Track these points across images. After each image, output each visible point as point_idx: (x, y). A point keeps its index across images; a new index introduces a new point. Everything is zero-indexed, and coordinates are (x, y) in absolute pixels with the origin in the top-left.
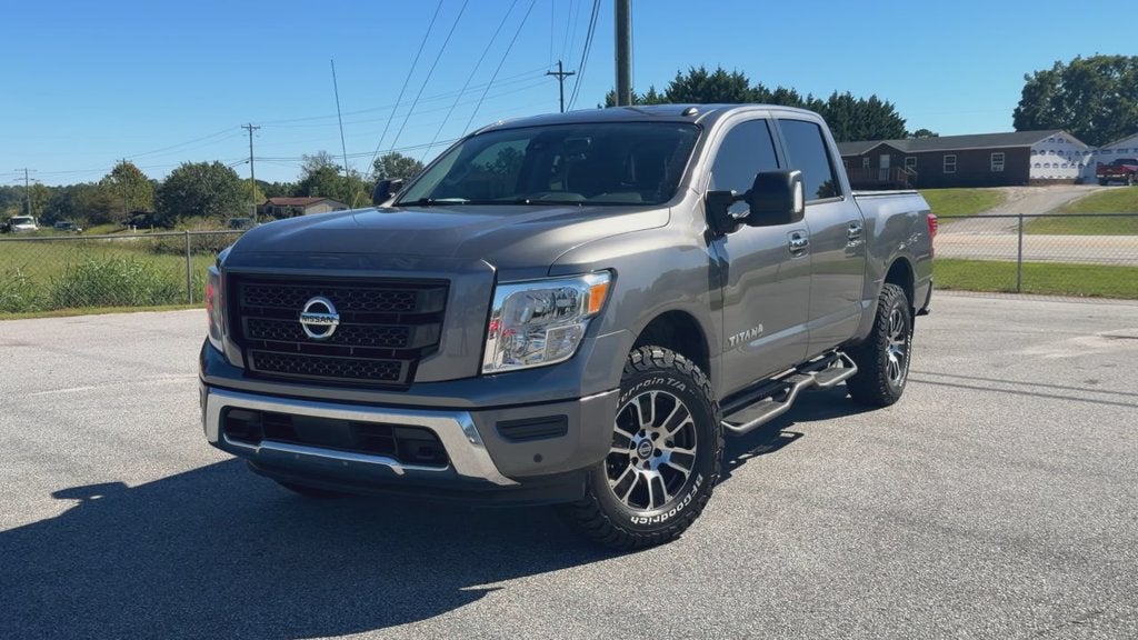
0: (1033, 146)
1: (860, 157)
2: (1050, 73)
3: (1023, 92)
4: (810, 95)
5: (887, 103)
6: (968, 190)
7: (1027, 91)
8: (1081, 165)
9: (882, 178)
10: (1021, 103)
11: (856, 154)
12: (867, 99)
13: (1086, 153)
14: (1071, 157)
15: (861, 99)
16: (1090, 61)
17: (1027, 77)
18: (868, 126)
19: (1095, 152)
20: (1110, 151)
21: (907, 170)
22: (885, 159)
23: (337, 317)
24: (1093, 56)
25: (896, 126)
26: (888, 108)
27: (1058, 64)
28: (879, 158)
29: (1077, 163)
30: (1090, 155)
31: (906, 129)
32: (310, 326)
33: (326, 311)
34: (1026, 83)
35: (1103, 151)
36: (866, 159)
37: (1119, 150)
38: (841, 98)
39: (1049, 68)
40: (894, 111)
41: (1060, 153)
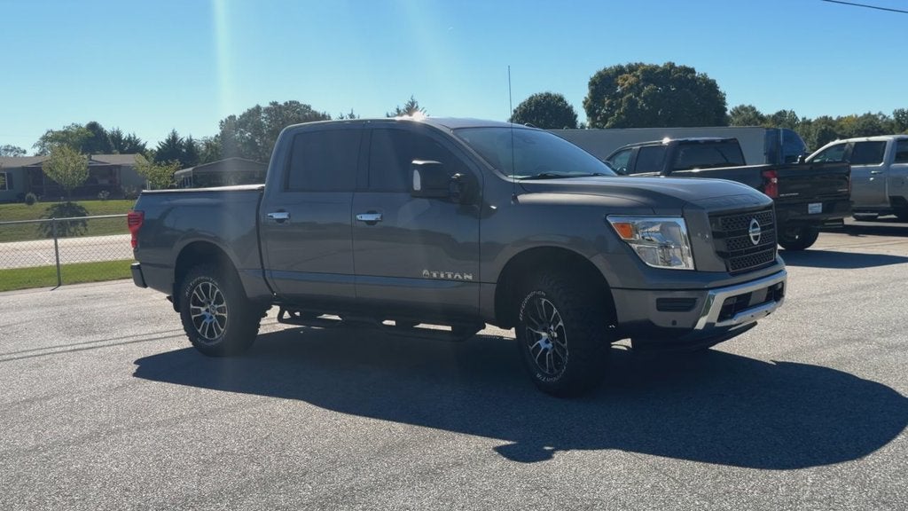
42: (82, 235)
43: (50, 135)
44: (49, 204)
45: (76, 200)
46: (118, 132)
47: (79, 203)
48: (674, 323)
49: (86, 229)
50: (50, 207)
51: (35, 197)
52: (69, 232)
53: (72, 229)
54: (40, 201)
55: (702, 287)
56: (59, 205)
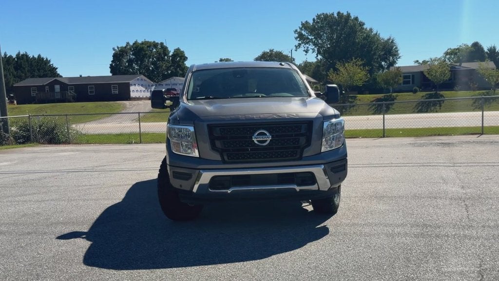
0: (131, 82)
1: (44, 86)
2: (125, 47)
3: (113, 56)
4: (5, 53)
5: (47, 59)
6: (106, 102)
7: (115, 56)
8: (151, 91)
9: (58, 97)
10: (112, 61)
11: (41, 84)
12: (36, 56)
13: (152, 85)
14: (147, 87)
15: (33, 56)
16: (142, 43)
17: (114, 49)
18: (39, 70)
19: (156, 85)
20: (162, 85)
21: (70, 93)
22: (57, 88)
23: (271, 137)
24: (143, 40)
25: (53, 71)
26: (47, 62)
27: (128, 43)
28: (54, 87)
29: (149, 90)
30: (154, 87)
31: (58, 72)
32: (258, 141)
33: (266, 135)
34: (114, 52)
35: (159, 85)
36: (47, 87)
37: (166, 85)
38: (23, 55)
39: (124, 45)
40: (51, 63)
41: (142, 85)
42: (437, 112)
43: (449, 51)
44: (424, 93)
45: (440, 91)
46: (494, 47)
47: (441, 93)
48: (181, 186)
49: (440, 109)
50: (424, 95)
51: (418, 89)
52: (431, 110)
53: (433, 108)
54: (421, 91)
55: (195, 168)
56: (430, 94)
